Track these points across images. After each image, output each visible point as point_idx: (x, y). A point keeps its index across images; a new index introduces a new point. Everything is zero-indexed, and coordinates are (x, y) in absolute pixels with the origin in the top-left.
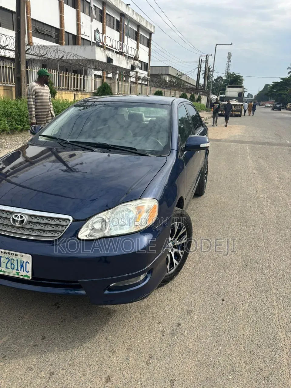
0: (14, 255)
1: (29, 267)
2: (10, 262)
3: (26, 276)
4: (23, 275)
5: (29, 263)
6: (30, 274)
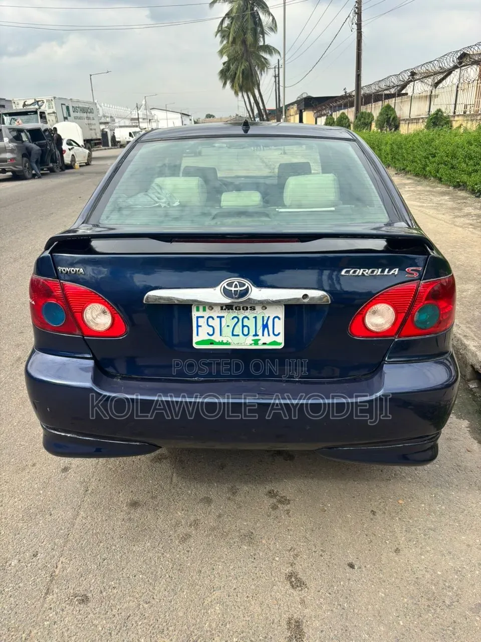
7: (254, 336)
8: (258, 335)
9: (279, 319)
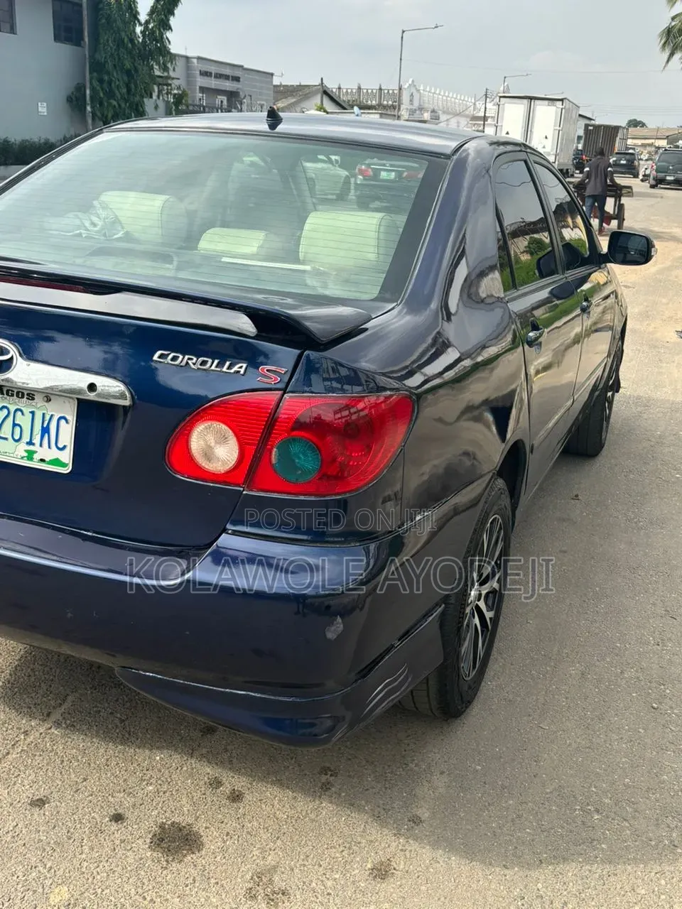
7: (27, 443)
8: (33, 444)
9: (67, 421)
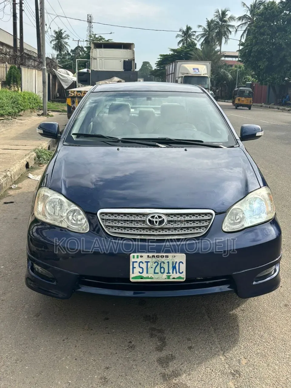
0: (165, 257)
1: (183, 267)
2: (159, 266)
3: (180, 278)
4: (176, 277)
5: (183, 263)
6: (184, 275)
